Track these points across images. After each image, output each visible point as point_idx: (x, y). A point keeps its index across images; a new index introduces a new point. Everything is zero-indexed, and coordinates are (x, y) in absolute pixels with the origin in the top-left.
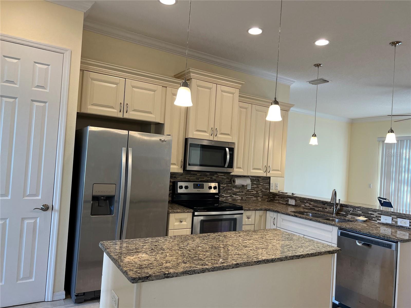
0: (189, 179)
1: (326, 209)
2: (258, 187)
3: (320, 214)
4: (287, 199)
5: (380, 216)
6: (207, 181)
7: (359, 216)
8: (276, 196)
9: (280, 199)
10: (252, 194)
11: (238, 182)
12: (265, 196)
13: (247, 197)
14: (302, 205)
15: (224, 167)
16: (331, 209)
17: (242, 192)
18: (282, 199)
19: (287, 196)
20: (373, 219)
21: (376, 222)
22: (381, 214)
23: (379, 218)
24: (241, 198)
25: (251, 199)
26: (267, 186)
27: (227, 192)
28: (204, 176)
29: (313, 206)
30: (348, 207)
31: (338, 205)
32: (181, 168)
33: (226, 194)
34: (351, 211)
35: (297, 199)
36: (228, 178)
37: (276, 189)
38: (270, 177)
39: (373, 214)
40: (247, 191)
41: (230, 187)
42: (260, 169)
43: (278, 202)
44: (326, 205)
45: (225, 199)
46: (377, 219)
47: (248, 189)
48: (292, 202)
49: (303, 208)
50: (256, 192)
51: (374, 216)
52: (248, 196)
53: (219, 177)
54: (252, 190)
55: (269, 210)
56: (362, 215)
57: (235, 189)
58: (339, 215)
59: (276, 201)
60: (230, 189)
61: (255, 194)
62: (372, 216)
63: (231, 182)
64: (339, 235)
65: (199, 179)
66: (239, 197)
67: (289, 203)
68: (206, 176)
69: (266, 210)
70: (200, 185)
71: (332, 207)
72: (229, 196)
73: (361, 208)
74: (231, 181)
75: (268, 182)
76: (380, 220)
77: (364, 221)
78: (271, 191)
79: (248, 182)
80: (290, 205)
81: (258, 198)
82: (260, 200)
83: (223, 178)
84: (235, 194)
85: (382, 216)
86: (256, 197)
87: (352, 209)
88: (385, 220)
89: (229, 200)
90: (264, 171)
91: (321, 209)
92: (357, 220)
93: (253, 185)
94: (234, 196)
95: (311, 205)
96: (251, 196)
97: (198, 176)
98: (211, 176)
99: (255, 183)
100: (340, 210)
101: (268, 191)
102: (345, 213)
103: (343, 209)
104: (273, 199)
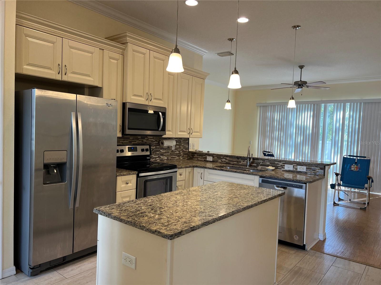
0: (123, 143)
1: (240, 162)
2: (180, 148)
3: (236, 167)
4: (205, 156)
5: (284, 165)
6: (139, 144)
7: (268, 166)
8: (195, 155)
9: (199, 157)
10: (176, 154)
11: (166, 143)
12: (185, 155)
13: (172, 156)
14: (219, 161)
15: (158, 130)
16: (244, 162)
17: (168, 152)
18: (200, 157)
19: (205, 154)
20: (279, 168)
21: (281, 170)
22: (285, 164)
23: (284, 167)
24: (167, 158)
25: (175, 158)
26: (187, 146)
27: (156, 154)
28: (136, 139)
29: (229, 161)
30: (259, 160)
31: (251, 159)
32: (120, 132)
33: (155, 155)
34: (261, 162)
35: (214, 156)
36: (157, 140)
37: (193, 148)
38: (189, 138)
39: (279, 164)
40: (171, 152)
41: (158, 149)
42: (184, 132)
43: (197, 159)
44: (240, 159)
45: (154, 160)
46: (282, 168)
47: (172, 149)
48: (210, 159)
49: (220, 163)
50: (179, 152)
51: (279, 166)
53: (149, 139)
54: (176, 151)
55: (197, 167)
56: (270, 166)
57: (163, 150)
58: (251, 166)
59: (195, 159)
60: (159, 150)
61: (178, 153)
62: (278, 165)
63: (160, 144)
64: (261, 182)
65: (131, 143)
66: (166, 157)
67: (207, 160)
68: (138, 139)
69: (194, 167)
70: (134, 148)
71: (245, 161)
72: (157, 157)
73: (270, 160)
74: (159, 142)
75: (187, 143)
76: (284, 168)
77: (273, 170)
78: (190, 150)
79: (173, 143)
80: (208, 161)
81: (180, 157)
82: (182, 159)
83: (152, 141)
84: (162, 155)
85: (286, 165)
86: (179, 156)
87: (262, 161)
88: (288, 167)
89: (158, 160)
90: (187, 133)
91: (236, 163)
92: (267, 170)
93: (177, 146)
94: (162, 157)
95: (227, 160)
96: (174, 156)
97: (131, 139)
98: (142, 139)
99: (178, 144)
100: (253, 163)
101: (188, 151)
102: (256, 165)
103: (254, 161)
104: (192, 157)
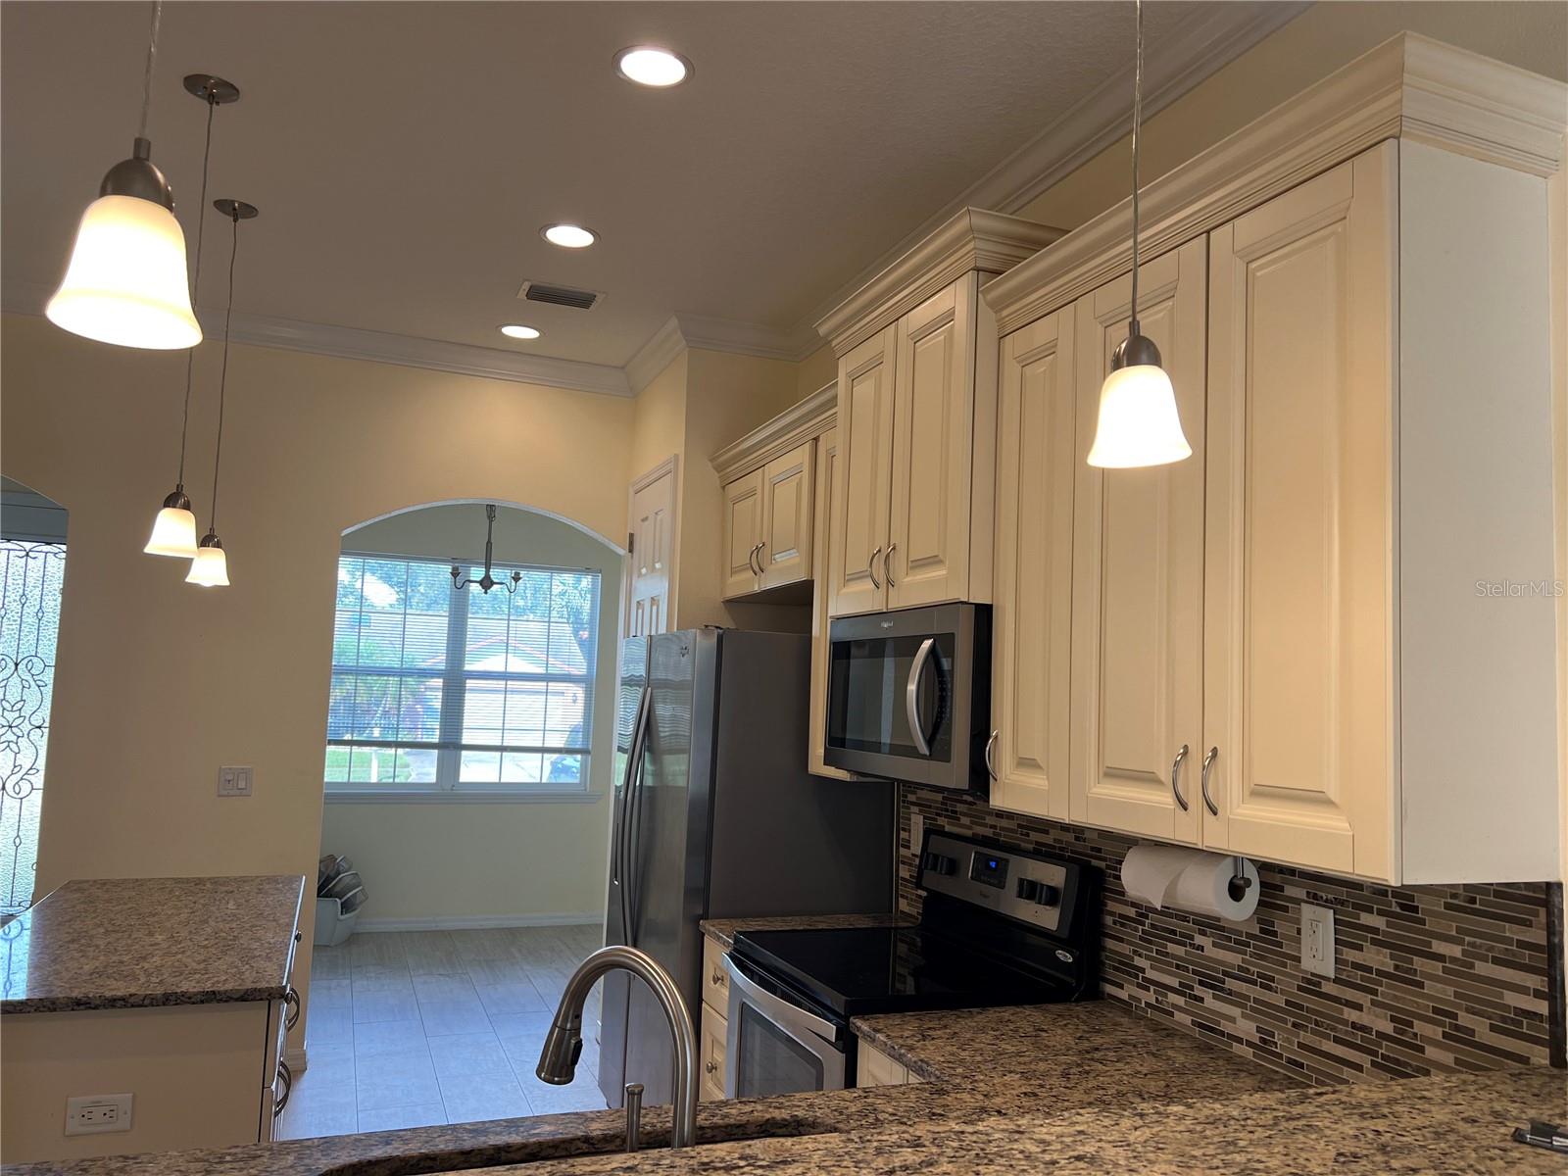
2: (1406, 979)
17: (1267, 983)
24: (1259, 1030)
40: (1300, 988)
47: (1307, 966)
52: (1314, 1032)
54: (1349, 994)
60: (1182, 936)
66: (1243, 1015)
84: (1213, 984)
93: (1360, 948)
99: (1375, 931)
